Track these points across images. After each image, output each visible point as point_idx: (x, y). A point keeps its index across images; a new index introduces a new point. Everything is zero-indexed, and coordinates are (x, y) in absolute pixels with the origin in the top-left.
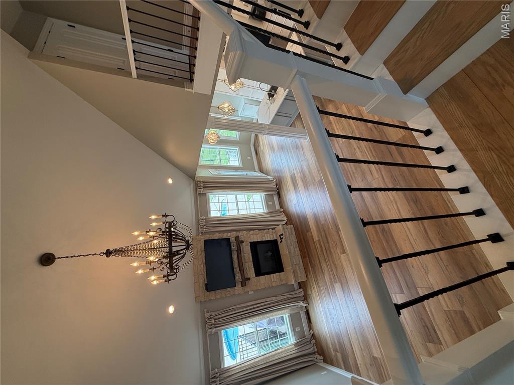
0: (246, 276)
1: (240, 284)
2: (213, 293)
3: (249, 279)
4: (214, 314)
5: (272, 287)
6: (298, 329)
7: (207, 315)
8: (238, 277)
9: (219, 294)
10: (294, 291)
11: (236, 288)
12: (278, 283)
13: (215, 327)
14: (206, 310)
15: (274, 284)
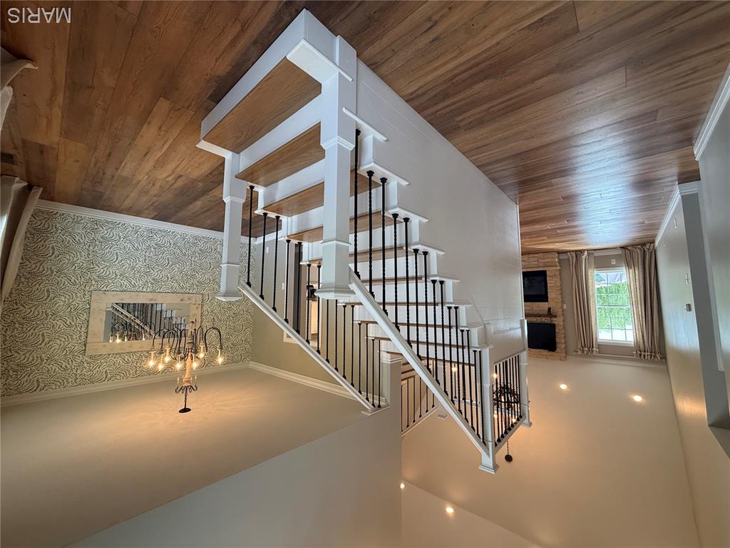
0: (546, 312)
1: (553, 319)
2: (558, 345)
3: (549, 309)
4: (580, 346)
5: (561, 286)
6: (614, 262)
7: (580, 353)
8: (546, 320)
9: (560, 339)
10: (569, 259)
11: (556, 323)
12: (558, 280)
13: (593, 347)
14: (575, 353)
15: (558, 284)
